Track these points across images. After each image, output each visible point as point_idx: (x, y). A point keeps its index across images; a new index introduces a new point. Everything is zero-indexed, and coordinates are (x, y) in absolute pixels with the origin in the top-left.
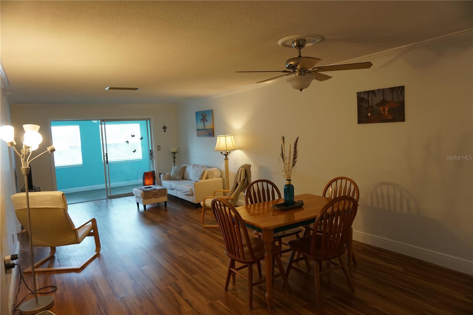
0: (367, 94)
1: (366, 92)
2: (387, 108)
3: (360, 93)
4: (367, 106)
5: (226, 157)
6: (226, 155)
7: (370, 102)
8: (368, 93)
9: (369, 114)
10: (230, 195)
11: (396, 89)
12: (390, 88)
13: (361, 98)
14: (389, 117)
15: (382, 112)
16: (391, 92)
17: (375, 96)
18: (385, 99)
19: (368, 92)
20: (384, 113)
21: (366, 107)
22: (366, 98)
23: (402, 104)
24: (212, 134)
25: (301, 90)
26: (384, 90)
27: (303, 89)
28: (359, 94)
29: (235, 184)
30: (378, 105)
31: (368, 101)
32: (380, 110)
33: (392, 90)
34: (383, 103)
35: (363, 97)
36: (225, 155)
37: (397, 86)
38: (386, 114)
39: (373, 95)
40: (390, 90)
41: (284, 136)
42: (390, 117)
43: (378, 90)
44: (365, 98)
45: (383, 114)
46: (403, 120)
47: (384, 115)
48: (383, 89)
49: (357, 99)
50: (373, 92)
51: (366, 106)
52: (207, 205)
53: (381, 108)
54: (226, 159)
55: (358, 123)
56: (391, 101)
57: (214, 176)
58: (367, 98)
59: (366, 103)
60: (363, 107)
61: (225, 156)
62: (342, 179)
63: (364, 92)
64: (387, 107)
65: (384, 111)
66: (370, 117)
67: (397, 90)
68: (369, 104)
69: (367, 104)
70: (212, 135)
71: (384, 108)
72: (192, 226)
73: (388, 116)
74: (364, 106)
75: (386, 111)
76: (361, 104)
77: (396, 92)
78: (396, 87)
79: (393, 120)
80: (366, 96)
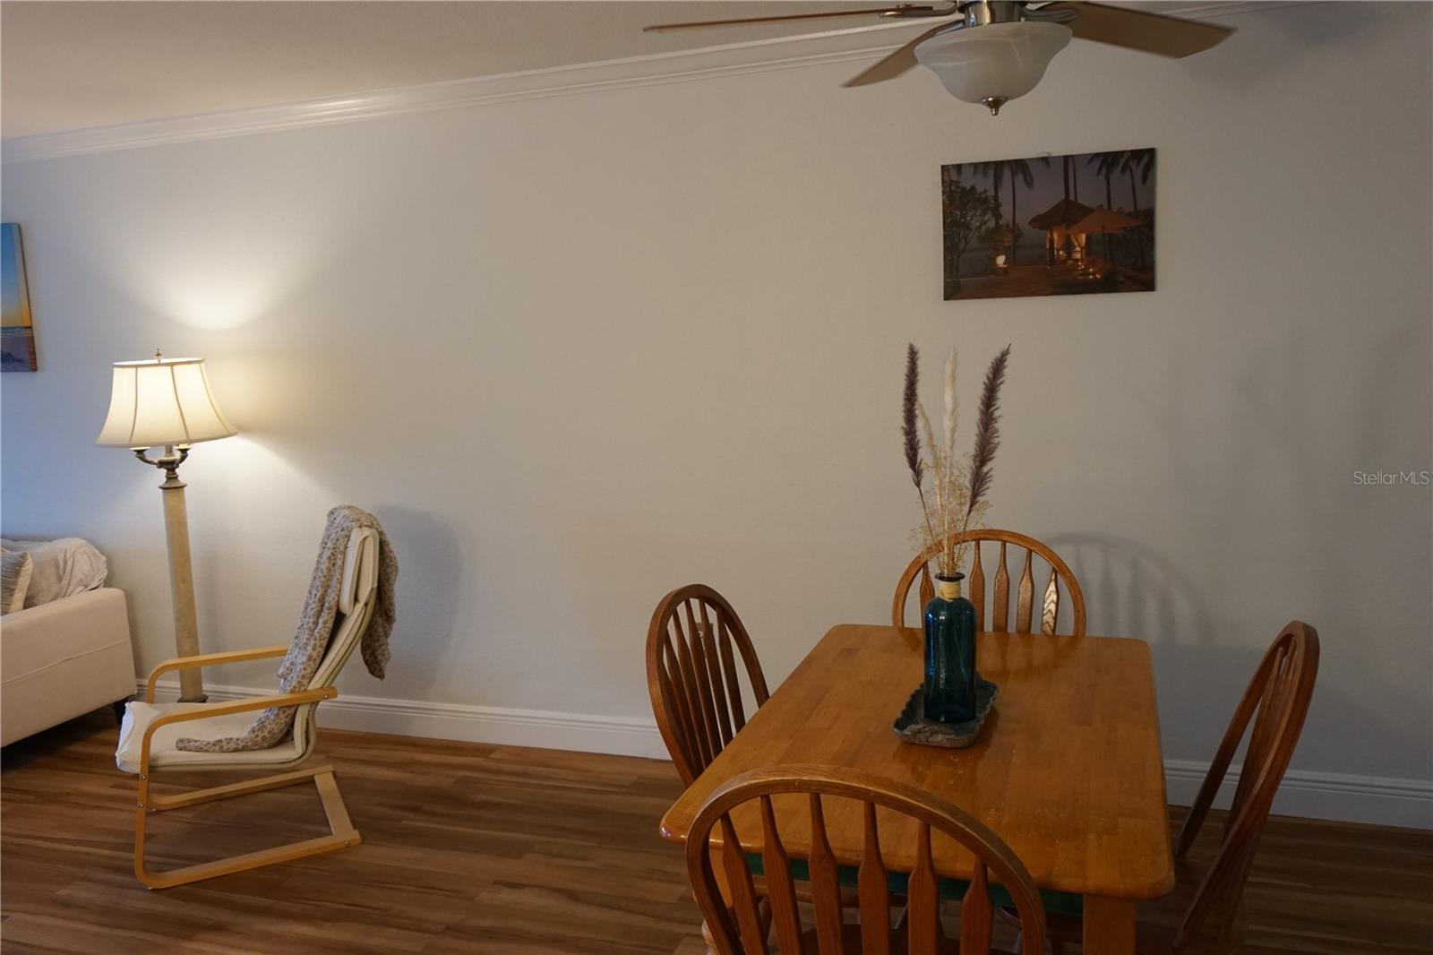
0: (991, 173)
1: (987, 164)
2: (1083, 237)
3: (959, 167)
4: (992, 224)
5: (172, 476)
6: (170, 466)
7: (1006, 210)
8: (996, 169)
9: (1001, 260)
10: (305, 682)
11: (1122, 161)
12: (1097, 155)
13: (964, 189)
14: (1090, 274)
15: (1061, 253)
16: (1104, 170)
17: (1029, 181)
18: (1072, 197)
19: (998, 166)
20: (1069, 256)
21: (983, 228)
22: (986, 191)
23: (1143, 224)
24: (26, 357)
25: (996, 104)
26: (1070, 162)
27: (1006, 99)
28: (951, 174)
29: (327, 618)
30: (1042, 222)
31: (998, 205)
32: (1052, 241)
33: (1109, 162)
34: (1067, 213)
35: (973, 188)
36: (161, 464)
37: (1130, 149)
38: (1077, 260)
39: (1020, 179)
40: (1097, 164)
41: (917, 346)
42: (1094, 274)
43: (1045, 160)
44: (980, 189)
45: (1065, 261)
46: (1148, 285)
47: (1070, 262)
48: (1066, 158)
49: (944, 192)
50: (1019, 166)
51: (985, 223)
52: (162, 762)
53: (1055, 236)
54: (173, 486)
55: (945, 299)
56: (1101, 206)
57: (74, 582)
58: (991, 193)
59: (984, 212)
60: (971, 230)
61: (165, 471)
62: (978, 541)
63: (976, 166)
64: (1081, 232)
65: (1069, 247)
66: (1005, 271)
67: (1127, 160)
68: (998, 216)
69: (988, 217)
70: (20, 361)
71: (1068, 237)
72: (66, 904)
73: (1087, 268)
74: (975, 223)
75: (1078, 249)
76: (963, 216)
77: (1123, 170)
78: (1122, 153)
79: (1109, 284)
80: (984, 185)
